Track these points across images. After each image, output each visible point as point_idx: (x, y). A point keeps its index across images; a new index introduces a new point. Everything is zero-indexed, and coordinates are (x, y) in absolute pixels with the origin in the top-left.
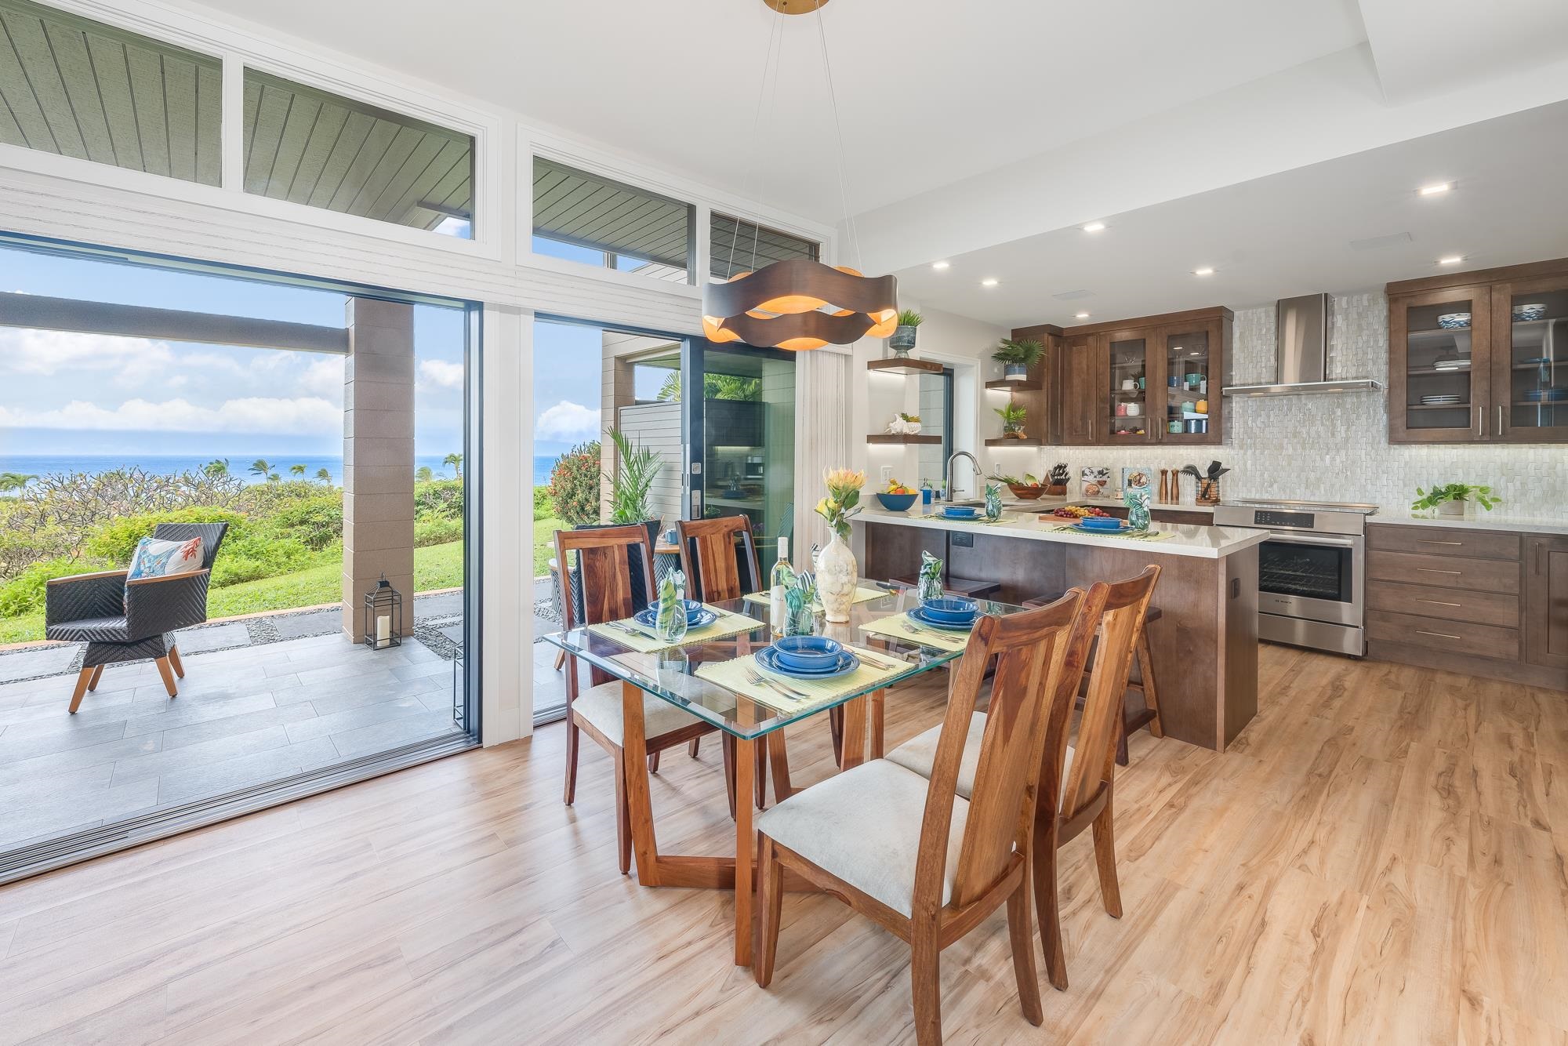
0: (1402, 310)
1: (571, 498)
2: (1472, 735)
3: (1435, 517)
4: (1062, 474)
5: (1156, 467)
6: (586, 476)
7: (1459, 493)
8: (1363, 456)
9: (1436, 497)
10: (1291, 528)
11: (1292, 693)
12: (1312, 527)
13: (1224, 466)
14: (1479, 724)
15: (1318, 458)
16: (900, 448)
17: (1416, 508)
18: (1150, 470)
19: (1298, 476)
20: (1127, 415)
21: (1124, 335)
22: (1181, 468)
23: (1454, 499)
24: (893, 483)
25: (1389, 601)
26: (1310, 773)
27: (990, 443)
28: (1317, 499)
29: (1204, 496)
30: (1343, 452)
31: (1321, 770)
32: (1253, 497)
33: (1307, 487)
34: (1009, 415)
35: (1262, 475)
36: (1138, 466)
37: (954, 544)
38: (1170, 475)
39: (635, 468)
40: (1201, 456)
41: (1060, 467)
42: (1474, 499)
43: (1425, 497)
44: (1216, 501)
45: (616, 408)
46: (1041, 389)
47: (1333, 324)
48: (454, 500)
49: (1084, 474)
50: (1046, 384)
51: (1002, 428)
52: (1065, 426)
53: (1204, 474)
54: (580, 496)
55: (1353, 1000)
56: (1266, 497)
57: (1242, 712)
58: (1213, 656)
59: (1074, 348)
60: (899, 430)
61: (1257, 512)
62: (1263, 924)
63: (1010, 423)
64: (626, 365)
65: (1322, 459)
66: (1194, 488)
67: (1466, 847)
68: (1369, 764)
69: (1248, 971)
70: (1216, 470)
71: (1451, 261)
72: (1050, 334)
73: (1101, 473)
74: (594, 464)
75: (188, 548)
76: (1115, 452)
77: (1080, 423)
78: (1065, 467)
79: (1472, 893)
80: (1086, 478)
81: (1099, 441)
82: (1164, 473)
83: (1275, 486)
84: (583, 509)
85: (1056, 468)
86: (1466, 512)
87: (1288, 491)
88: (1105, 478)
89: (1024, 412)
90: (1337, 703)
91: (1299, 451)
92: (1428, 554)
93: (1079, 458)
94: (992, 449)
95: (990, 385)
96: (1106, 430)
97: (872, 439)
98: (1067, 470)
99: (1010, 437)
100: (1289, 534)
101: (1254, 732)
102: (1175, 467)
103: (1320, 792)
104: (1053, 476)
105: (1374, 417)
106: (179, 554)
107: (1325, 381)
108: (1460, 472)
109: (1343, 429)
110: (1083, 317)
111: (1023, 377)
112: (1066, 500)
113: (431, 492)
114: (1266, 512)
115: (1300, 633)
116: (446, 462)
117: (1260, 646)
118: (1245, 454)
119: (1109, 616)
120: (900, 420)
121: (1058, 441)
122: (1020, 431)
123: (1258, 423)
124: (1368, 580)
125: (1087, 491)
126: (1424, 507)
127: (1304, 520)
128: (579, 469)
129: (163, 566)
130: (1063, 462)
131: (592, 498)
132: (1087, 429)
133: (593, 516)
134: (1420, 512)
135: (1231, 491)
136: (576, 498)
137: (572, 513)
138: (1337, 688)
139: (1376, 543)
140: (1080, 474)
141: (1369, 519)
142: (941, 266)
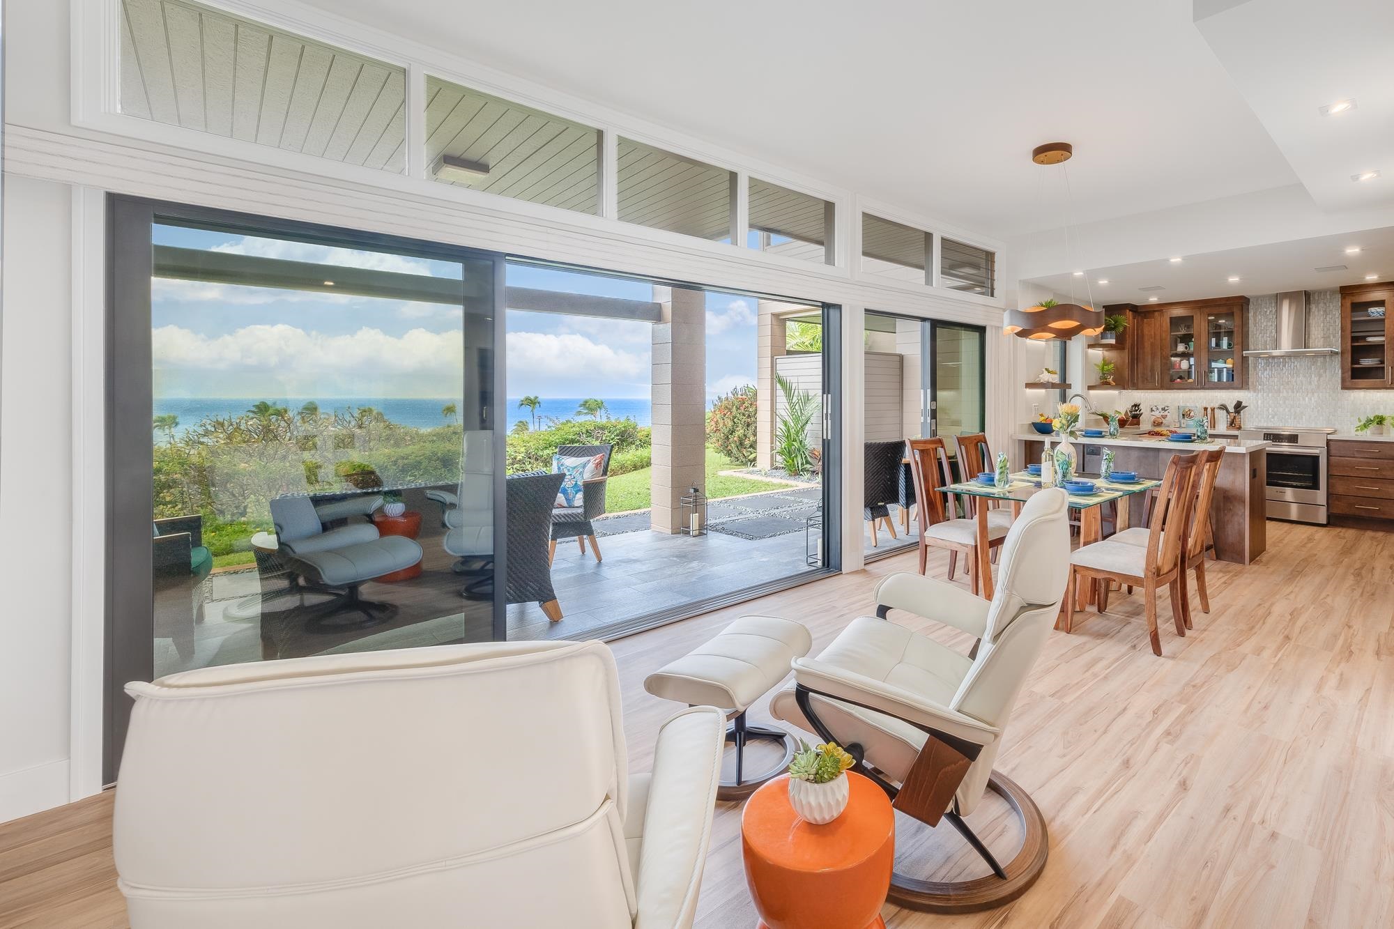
0: (1348, 305)
1: (731, 434)
2: (1377, 555)
3: (1368, 435)
4: (1137, 411)
5: (1200, 405)
6: (744, 415)
7: (1380, 421)
8: (1328, 397)
9: (1369, 422)
10: (1287, 444)
11: (1285, 542)
12: (1297, 443)
13: (1243, 404)
14: (1382, 551)
15: (1301, 399)
16: (1042, 391)
17: (1357, 430)
18: (1196, 407)
19: (1290, 411)
20: (1181, 369)
21: (1178, 312)
22: (1217, 405)
23: (1378, 424)
24: (1042, 415)
25: (1340, 488)
26: (1293, 571)
27: (1090, 388)
28: (1301, 426)
29: (1232, 424)
30: (1316, 395)
31: (1298, 570)
32: (1262, 425)
33: (1295, 418)
34: (1103, 368)
35: (1268, 410)
36: (1188, 405)
37: (1087, 454)
38: (1209, 410)
39: (797, 407)
40: (1229, 397)
41: (1135, 405)
42: (1389, 424)
43: (1362, 423)
44: (1240, 428)
45: (772, 357)
46: (1124, 349)
47: (1310, 309)
48: (604, 438)
49: (1152, 410)
50: (1128, 344)
51: (1098, 377)
52: (1139, 376)
53: (1231, 409)
54: (740, 432)
55: (1304, 628)
56: (1270, 425)
57: (1258, 550)
58: (1243, 511)
59: (1145, 320)
60: (1046, 380)
61: (1265, 434)
62: (1270, 613)
63: (1104, 374)
64: (780, 321)
65: (1304, 399)
66: (1225, 419)
67: (1361, 591)
68: (1322, 567)
69: (1264, 623)
70: (1239, 407)
71: (1372, 278)
72: (1130, 310)
73: (1164, 409)
74: (751, 404)
75: (597, 461)
76: (1172, 395)
77: (1150, 374)
78: (1139, 405)
79: (1359, 603)
80: (1153, 413)
81: (1163, 387)
82: (1206, 409)
83: (1276, 417)
84: (741, 444)
85: (1133, 406)
86: (1384, 431)
87: (1283, 420)
88: (1166, 413)
89: (1112, 366)
90: (1310, 545)
91: (1290, 393)
92: (1361, 458)
93: (1149, 400)
94: (1092, 392)
95: (1090, 346)
96: (1167, 379)
97: (1029, 385)
98: (1141, 407)
99: (1104, 384)
100: (1285, 448)
101: (1265, 557)
102: (1212, 405)
103: (1297, 577)
104: (1131, 412)
105: (1335, 371)
106: (591, 466)
107: (1305, 348)
108: (1382, 407)
109: (1316, 379)
110: (1153, 300)
111: (1113, 341)
112: (1139, 428)
113: (584, 431)
114: (1270, 434)
115: (1294, 513)
116: (522, 404)
117: (1267, 522)
118: (1257, 396)
119: (1207, 466)
120: (1046, 372)
121: (1135, 386)
122: (1110, 379)
123: (1265, 374)
124: (1329, 476)
125: (1154, 422)
126: (1362, 430)
127: (1293, 438)
128: (738, 409)
129: (581, 473)
130: (1138, 402)
131: (750, 433)
132: (1155, 378)
133: (751, 449)
134: (1359, 433)
135: (1250, 421)
136: (737, 434)
137: (733, 446)
138: (1310, 539)
139: (1333, 452)
140: (1149, 410)
141: (1330, 437)
142: (1078, 274)
